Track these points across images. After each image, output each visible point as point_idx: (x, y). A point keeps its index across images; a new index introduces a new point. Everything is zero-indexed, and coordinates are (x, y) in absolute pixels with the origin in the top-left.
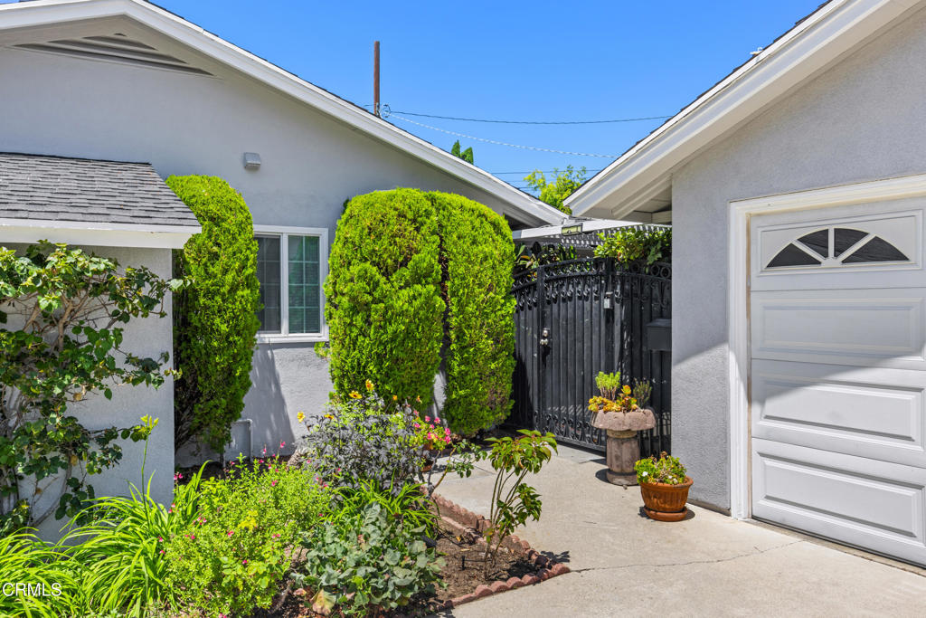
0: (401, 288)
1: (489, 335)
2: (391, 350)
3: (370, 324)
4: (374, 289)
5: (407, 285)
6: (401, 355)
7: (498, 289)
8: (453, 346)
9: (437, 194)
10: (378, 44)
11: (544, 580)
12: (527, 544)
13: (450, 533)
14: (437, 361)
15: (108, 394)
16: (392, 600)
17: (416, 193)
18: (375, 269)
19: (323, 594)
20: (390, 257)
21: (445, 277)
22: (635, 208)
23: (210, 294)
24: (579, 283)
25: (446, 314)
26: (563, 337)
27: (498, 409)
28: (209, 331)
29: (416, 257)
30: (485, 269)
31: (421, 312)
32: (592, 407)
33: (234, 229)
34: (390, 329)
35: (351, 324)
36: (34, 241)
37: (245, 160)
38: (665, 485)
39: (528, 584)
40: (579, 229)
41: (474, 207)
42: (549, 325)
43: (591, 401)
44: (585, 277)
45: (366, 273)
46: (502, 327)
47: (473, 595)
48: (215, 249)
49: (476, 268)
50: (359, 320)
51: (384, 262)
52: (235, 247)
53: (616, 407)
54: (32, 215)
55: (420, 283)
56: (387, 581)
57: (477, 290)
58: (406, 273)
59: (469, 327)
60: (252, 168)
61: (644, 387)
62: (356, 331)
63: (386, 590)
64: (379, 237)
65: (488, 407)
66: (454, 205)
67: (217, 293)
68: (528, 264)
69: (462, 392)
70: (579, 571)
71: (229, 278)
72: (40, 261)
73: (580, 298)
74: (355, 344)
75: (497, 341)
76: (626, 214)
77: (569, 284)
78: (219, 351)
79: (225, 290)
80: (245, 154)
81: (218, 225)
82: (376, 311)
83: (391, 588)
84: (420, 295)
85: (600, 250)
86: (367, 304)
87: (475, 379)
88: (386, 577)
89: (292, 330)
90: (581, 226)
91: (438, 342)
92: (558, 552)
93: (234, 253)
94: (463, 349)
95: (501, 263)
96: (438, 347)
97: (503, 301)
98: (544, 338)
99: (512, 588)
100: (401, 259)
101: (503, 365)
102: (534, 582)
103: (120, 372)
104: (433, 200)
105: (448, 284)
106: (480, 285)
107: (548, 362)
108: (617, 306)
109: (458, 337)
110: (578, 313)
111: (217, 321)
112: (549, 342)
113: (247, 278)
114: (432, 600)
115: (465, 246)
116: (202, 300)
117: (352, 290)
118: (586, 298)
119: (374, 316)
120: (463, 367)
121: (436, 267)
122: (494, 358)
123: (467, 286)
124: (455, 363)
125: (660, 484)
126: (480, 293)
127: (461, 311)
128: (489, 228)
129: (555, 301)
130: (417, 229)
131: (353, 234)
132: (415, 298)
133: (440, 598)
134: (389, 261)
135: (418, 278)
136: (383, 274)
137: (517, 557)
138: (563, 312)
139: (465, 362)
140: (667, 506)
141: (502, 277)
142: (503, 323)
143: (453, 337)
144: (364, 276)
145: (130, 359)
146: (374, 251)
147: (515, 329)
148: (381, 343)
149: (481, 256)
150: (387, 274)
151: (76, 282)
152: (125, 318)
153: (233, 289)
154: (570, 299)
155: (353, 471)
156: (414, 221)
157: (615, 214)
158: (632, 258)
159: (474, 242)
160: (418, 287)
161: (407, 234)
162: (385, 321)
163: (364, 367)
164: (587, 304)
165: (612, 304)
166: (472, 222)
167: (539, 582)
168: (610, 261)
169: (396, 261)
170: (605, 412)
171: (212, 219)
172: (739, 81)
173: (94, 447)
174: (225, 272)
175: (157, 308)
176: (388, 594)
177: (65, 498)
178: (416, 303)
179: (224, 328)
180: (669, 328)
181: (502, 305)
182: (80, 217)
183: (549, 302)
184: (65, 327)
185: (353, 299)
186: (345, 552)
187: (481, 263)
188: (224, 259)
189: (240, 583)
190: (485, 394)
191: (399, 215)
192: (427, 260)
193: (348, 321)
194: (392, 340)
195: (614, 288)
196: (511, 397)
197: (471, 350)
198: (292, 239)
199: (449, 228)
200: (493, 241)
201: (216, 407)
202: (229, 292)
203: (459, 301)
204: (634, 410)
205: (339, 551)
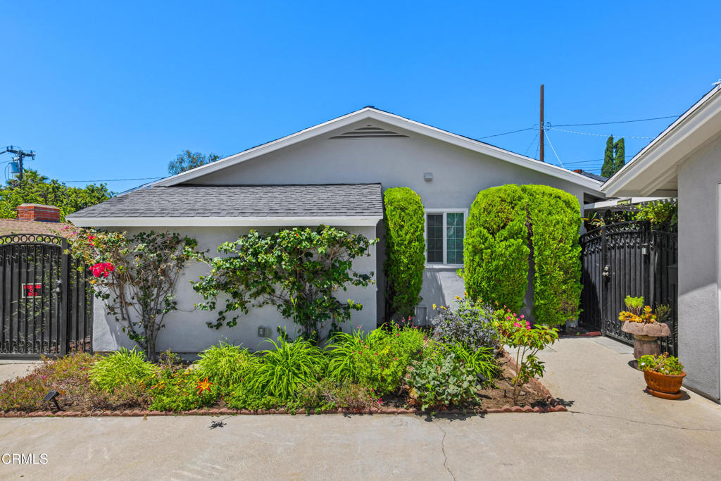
0: (501, 241)
1: (561, 269)
2: (496, 275)
3: (483, 260)
4: (485, 242)
5: (506, 239)
6: (501, 278)
7: (567, 241)
8: (537, 275)
9: (529, 187)
10: (542, 87)
11: (548, 412)
12: (548, 391)
13: (510, 379)
14: (525, 283)
15: (345, 289)
16: (447, 400)
17: (514, 186)
18: (485, 231)
19: (414, 390)
20: (495, 224)
21: (530, 234)
22: (657, 188)
23: (400, 245)
24: (627, 237)
25: (531, 256)
26: (618, 272)
27: (569, 314)
28: (398, 262)
29: (510, 223)
30: (557, 229)
31: (514, 255)
32: (621, 318)
33: (411, 213)
34: (495, 263)
35: (473, 260)
36: (319, 225)
37: (425, 176)
38: (659, 373)
39: (536, 412)
40: (629, 202)
41: (552, 192)
42: (609, 263)
43: (620, 314)
44: (631, 233)
45: (481, 232)
46: (570, 264)
47: (500, 410)
48: (403, 223)
49: (551, 229)
50: (477, 258)
51: (492, 226)
52: (411, 222)
53: (637, 319)
54: (319, 214)
55: (513, 238)
56: (445, 390)
57: (552, 242)
58: (505, 233)
59: (546, 264)
60: (429, 180)
61: (663, 309)
62: (475, 264)
63: (444, 394)
64: (489, 213)
65: (561, 312)
66: (538, 192)
67: (402, 244)
68: (598, 224)
69: (542, 302)
70: (573, 412)
71: (408, 237)
72: (319, 233)
73: (628, 247)
74: (475, 271)
75: (566, 272)
76: (652, 192)
77: (621, 237)
78: (403, 272)
79: (406, 242)
80: (425, 174)
81: (404, 211)
82: (486, 254)
83: (446, 393)
84: (513, 245)
85: (639, 217)
86: (482, 250)
87: (551, 294)
88: (444, 388)
89: (449, 262)
90: (631, 200)
91: (525, 271)
92: (567, 400)
93: (411, 225)
94: (542, 276)
95: (570, 225)
96: (526, 275)
97: (570, 248)
98: (606, 272)
99: (525, 412)
100: (502, 225)
101: (571, 287)
102: (541, 412)
103: (351, 280)
104: (524, 190)
105: (533, 238)
106: (554, 239)
107: (609, 287)
108: (652, 253)
109: (539, 269)
110: (627, 256)
111: (402, 257)
112: (609, 275)
113: (417, 237)
114: (477, 407)
115: (543, 216)
116: (396, 248)
117: (473, 242)
118: (633, 247)
119: (485, 256)
120: (542, 287)
121: (523, 229)
122: (565, 282)
123: (545, 239)
124: (538, 285)
125: (655, 372)
126: (553, 244)
127: (540, 254)
128: (561, 204)
129: (613, 248)
130: (513, 208)
131: (476, 212)
132: (510, 246)
133: (482, 407)
134: (494, 226)
135: (514, 235)
136: (491, 234)
137: (540, 398)
138: (618, 255)
139: (544, 284)
140: (661, 388)
141: (569, 233)
142: (571, 262)
143: (537, 269)
144: (480, 235)
145: (355, 275)
146: (486, 221)
147: (581, 266)
148: (489, 271)
149: (554, 222)
150: (493, 234)
151: (333, 241)
152: (353, 257)
153: (410, 242)
154: (622, 247)
155: (453, 336)
156: (511, 203)
157: (642, 193)
158: (660, 221)
159: (550, 214)
160: (512, 240)
161: (506, 210)
162: (491, 259)
163: (480, 283)
164: (633, 251)
165: (648, 251)
166: (549, 202)
167: (544, 412)
168: (646, 224)
169: (499, 226)
170: (630, 322)
171: (401, 209)
172: (707, 103)
173: (342, 311)
174: (406, 234)
175: (366, 252)
176: (444, 396)
177: (331, 331)
178: (511, 249)
179: (405, 261)
180: (677, 269)
181: (570, 251)
182: (335, 214)
183: (609, 249)
184: (332, 259)
185: (474, 247)
186: (430, 373)
187: (555, 226)
188: (406, 227)
189: (379, 377)
190: (558, 304)
191: (502, 201)
192: (518, 225)
193: (472, 258)
194: (496, 269)
195: (650, 240)
196: (580, 307)
197: (548, 277)
198: (449, 215)
199: (533, 206)
200: (565, 212)
201: (404, 298)
202: (408, 243)
203: (539, 248)
204: (652, 323)
205: (427, 372)
